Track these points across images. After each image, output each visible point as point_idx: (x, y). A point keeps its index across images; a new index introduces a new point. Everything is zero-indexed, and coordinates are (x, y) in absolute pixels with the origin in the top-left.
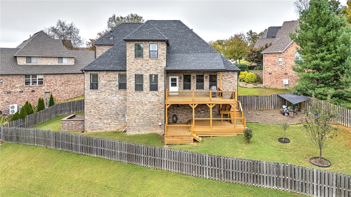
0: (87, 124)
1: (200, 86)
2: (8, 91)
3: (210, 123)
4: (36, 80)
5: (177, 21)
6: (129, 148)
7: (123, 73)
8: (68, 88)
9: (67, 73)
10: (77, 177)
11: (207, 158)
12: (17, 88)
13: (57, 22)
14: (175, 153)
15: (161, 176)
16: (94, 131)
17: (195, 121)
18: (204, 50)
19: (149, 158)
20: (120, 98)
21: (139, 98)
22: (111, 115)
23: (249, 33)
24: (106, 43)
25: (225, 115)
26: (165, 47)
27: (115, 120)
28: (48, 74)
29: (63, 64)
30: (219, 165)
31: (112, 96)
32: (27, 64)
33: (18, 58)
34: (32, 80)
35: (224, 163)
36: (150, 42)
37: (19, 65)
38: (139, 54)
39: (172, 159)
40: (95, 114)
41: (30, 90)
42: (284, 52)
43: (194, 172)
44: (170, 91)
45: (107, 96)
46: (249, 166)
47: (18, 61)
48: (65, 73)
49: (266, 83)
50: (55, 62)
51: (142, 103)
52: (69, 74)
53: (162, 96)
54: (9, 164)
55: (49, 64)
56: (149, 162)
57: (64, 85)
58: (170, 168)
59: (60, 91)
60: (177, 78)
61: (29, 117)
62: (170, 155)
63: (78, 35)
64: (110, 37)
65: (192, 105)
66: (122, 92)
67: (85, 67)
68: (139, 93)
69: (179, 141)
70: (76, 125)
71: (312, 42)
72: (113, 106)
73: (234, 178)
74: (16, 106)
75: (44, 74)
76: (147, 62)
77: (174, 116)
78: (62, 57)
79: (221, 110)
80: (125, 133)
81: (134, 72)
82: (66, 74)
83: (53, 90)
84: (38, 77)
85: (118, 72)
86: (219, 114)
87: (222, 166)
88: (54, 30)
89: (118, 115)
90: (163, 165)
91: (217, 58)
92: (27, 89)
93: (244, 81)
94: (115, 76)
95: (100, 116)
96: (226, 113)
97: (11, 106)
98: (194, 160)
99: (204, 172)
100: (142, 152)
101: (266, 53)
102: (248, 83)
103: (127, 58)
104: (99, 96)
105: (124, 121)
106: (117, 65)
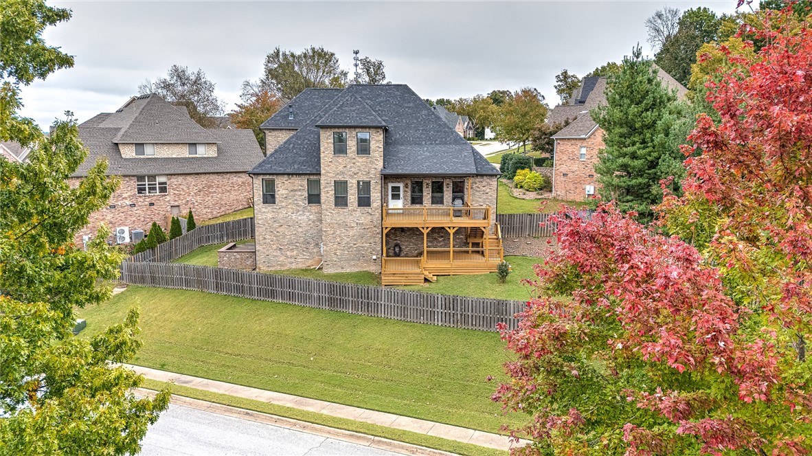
0: (260, 258)
1: (437, 200)
2: (112, 204)
3: (449, 256)
4: (156, 184)
5: (401, 85)
6: (331, 289)
7: (315, 177)
8: (210, 198)
9: (207, 171)
10: (258, 328)
11: (440, 299)
12: (126, 198)
13: (170, 69)
14: (396, 294)
15: (377, 324)
16: (271, 269)
17: (428, 252)
18: (446, 139)
19: (360, 302)
20: (311, 217)
21: (342, 217)
22: (298, 244)
23: (561, 77)
24: (283, 126)
25: (477, 245)
26: (381, 137)
27: (304, 251)
28: (174, 175)
29: (197, 156)
30: (455, 307)
31: (298, 214)
32: (137, 157)
33: (121, 147)
34: (149, 185)
35: (461, 305)
36: (357, 130)
37: (125, 159)
38: (340, 148)
39: (393, 301)
40: (272, 243)
41: (146, 203)
42: (589, 138)
43: (422, 318)
44: (390, 207)
45: (290, 213)
46: (493, 307)
47: (122, 151)
48: (204, 171)
49: (559, 190)
50: (184, 152)
51: (346, 226)
52: (209, 173)
53: (378, 214)
54: (151, 314)
55: (174, 156)
56: (360, 307)
57: (202, 193)
58: (389, 314)
59: (196, 204)
60: (401, 185)
61: (161, 247)
62: (389, 297)
63: (212, 94)
64: (288, 116)
65: (423, 228)
66: (314, 208)
67: (254, 169)
68: (341, 210)
69: (403, 281)
70: (242, 259)
71: (622, 127)
72: (300, 230)
73: (474, 323)
74: (126, 229)
75: (167, 175)
76: (354, 161)
77: (397, 245)
78: (195, 144)
79: (470, 236)
80: (320, 271)
81: (333, 177)
82: (205, 173)
83: (184, 202)
84: (159, 179)
85: (307, 177)
86: (467, 244)
87: (459, 309)
88: (167, 86)
89: (308, 243)
90: (379, 310)
91: (466, 154)
92: (143, 201)
93: (521, 187)
94: (301, 183)
95: (281, 245)
96: (476, 241)
97: (118, 229)
98: (422, 303)
99: (436, 317)
100: (350, 294)
101: (560, 139)
102: (528, 190)
103: (322, 155)
104: (278, 215)
105: (317, 252)
106: (305, 166)
